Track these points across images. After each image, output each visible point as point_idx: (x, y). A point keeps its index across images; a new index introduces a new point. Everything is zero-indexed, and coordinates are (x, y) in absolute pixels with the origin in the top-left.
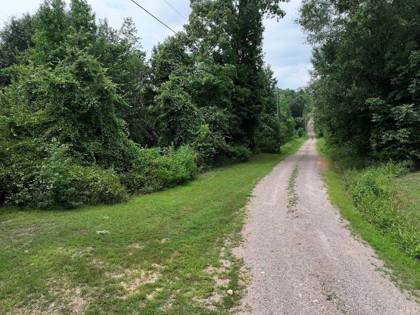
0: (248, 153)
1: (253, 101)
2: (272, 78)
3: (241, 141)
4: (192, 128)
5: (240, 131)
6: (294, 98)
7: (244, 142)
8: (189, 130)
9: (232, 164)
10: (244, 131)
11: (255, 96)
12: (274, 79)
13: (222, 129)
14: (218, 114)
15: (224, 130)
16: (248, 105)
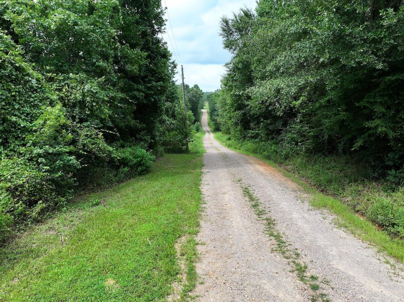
0: (150, 160)
1: (152, 76)
2: (170, 61)
3: (136, 138)
4: (23, 113)
5: (133, 122)
6: (189, 92)
7: (141, 140)
8: (14, 119)
9: (120, 181)
10: (140, 123)
11: (155, 68)
12: (173, 63)
13: (97, 116)
14: (87, 87)
15: (101, 118)
16: (144, 81)
